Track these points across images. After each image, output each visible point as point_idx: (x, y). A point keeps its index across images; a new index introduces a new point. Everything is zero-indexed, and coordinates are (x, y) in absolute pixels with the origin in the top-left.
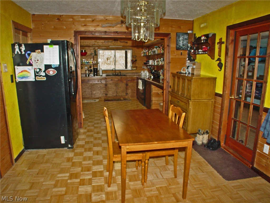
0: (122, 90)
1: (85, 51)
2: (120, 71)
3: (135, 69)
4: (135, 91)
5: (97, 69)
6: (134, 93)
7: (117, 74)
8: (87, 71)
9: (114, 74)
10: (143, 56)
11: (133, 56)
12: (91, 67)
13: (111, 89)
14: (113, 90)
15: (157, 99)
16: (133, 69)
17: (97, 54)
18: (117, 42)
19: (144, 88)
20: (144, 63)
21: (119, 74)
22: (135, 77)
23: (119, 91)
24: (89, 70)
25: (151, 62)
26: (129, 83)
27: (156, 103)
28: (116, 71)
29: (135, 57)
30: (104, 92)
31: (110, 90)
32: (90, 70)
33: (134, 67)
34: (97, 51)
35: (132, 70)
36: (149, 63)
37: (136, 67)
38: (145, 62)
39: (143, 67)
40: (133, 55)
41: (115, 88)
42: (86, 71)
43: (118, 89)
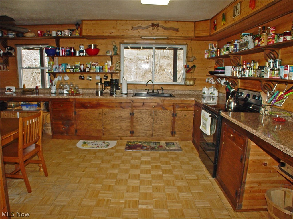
0: (163, 124)
1: (95, 46)
2: (162, 86)
3: (191, 83)
4: (189, 127)
5: (117, 81)
6: (188, 131)
7: (155, 91)
8: (99, 84)
9: (151, 91)
10: (208, 59)
11: (188, 59)
12: (106, 77)
13: (141, 121)
14: (146, 125)
15: (259, 178)
16: (188, 83)
17: (118, 52)
18: (158, 30)
19: (214, 132)
20: (211, 73)
21: (160, 92)
22: (192, 101)
23: (158, 126)
24: (103, 82)
25: (229, 70)
26: (179, 112)
27: (254, 189)
28: (155, 86)
29: (192, 59)
30: (127, 127)
31: (140, 123)
32: (105, 82)
33: (190, 80)
34: (118, 47)
35: (185, 85)
36: (224, 73)
37: (194, 80)
38: (213, 70)
39: (207, 80)
40: (188, 56)
41: (149, 120)
42: (97, 84)
43: (156, 122)
